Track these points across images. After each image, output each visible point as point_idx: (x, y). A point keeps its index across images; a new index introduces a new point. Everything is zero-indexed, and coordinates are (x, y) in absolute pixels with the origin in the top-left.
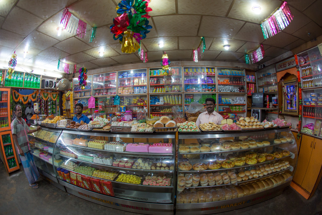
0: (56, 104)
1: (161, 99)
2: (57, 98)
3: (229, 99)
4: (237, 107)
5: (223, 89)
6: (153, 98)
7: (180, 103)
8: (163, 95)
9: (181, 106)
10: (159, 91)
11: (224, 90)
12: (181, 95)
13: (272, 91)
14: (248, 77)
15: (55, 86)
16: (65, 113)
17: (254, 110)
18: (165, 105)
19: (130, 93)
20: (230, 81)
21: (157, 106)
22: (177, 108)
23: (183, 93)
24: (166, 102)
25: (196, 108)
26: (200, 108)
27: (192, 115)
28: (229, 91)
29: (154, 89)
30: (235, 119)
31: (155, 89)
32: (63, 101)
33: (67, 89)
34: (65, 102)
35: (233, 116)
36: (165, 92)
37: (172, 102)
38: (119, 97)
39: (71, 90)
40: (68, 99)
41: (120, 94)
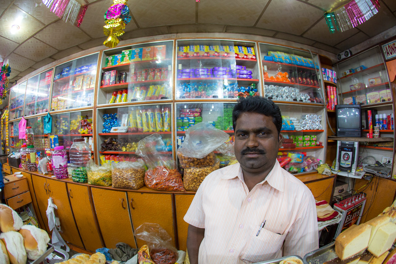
1: (124, 120)
3: (291, 119)
4: (307, 137)
5: (276, 94)
6: (108, 117)
7: (166, 128)
8: (127, 110)
9: (166, 136)
10: (120, 100)
11: (277, 97)
13: (376, 101)
14: (325, 72)
17: (342, 144)
18: (130, 134)
19: (66, 108)
20: (290, 77)
21: (115, 137)
22: (157, 143)
23: (174, 101)
24: (133, 126)
25: (207, 143)
26: (218, 142)
27: (193, 162)
28: (291, 100)
29: (111, 98)
30: (302, 165)
31: (113, 97)
35: (300, 158)
36: (130, 102)
37: (148, 128)
41: (53, 110)
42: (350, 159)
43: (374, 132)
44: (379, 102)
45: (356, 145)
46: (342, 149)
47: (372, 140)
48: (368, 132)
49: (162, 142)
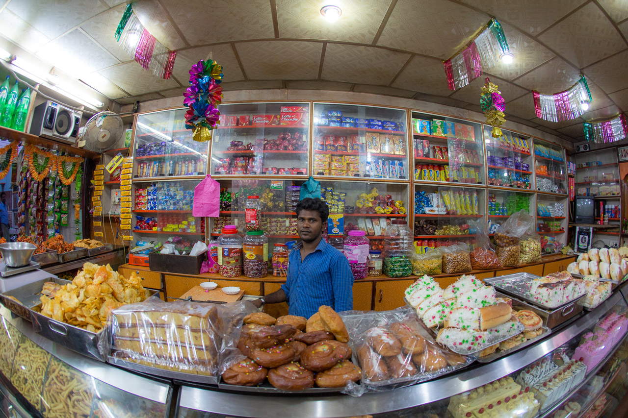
0: (72, 198)
1: (435, 199)
13: (607, 194)
14: (569, 165)
16: (99, 229)
17: (580, 229)
18: (450, 216)
20: (548, 170)
23: (487, 187)
34: (101, 193)
36: (451, 182)
39: (126, 153)
40: (113, 183)
41: (319, 174)
42: (587, 242)
43: (604, 220)
44: (609, 195)
45: (591, 231)
46: (580, 233)
47: (603, 226)
48: (599, 220)
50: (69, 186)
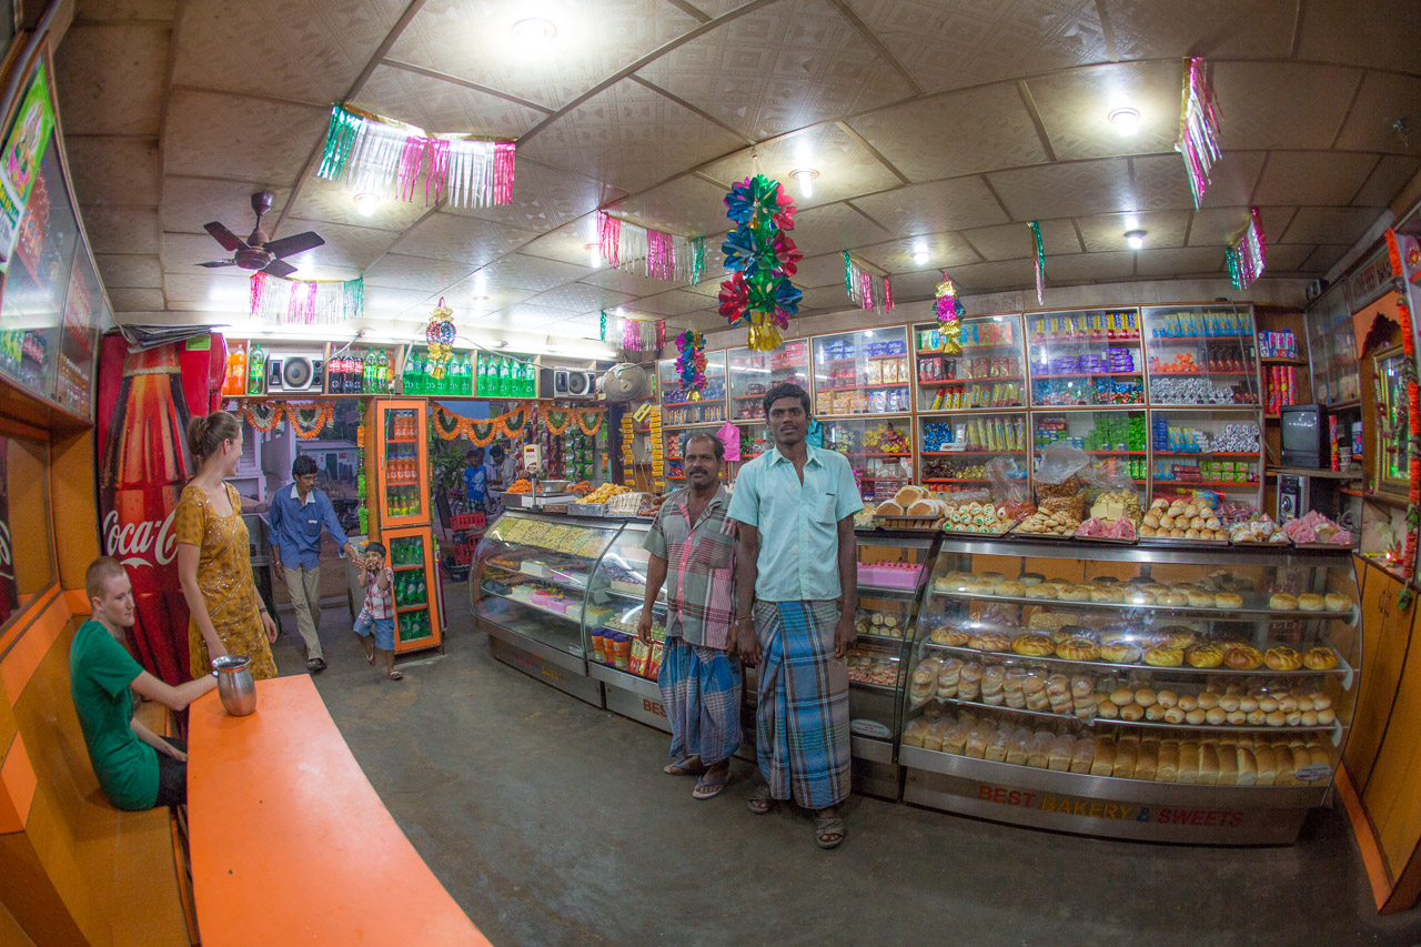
0: (598, 447)
1: (960, 433)
2: (600, 428)
3: (1195, 433)
4: (1228, 465)
5: (1172, 392)
6: (933, 428)
8: (963, 419)
9: (1020, 456)
10: (952, 404)
11: (1174, 397)
12: (1023, 416)
13: (1347, 397)
15: (592, 389)
16: (630, 477)
17: (1283, 479)
18: (969, 453)
19: (855, 412)
21: (946, 457)
22: (1007, 466)
23: (1029, 409)
24: (974, 443)
27: (1050, 489)
28: (1193, 402)
29: (934, 398)
31: (938, 397)
32: (622, 438)
33: (639, 395)
34: (631, 441)
35: (1210, 499)
36: (969, 409)
37: (995, 444)
38: (820, 423)
39: (653, 400)
40: (643, 431)
41: (821, 413)
44: (1351, 400)
49: (1015, 465)
50: (593, 437)
